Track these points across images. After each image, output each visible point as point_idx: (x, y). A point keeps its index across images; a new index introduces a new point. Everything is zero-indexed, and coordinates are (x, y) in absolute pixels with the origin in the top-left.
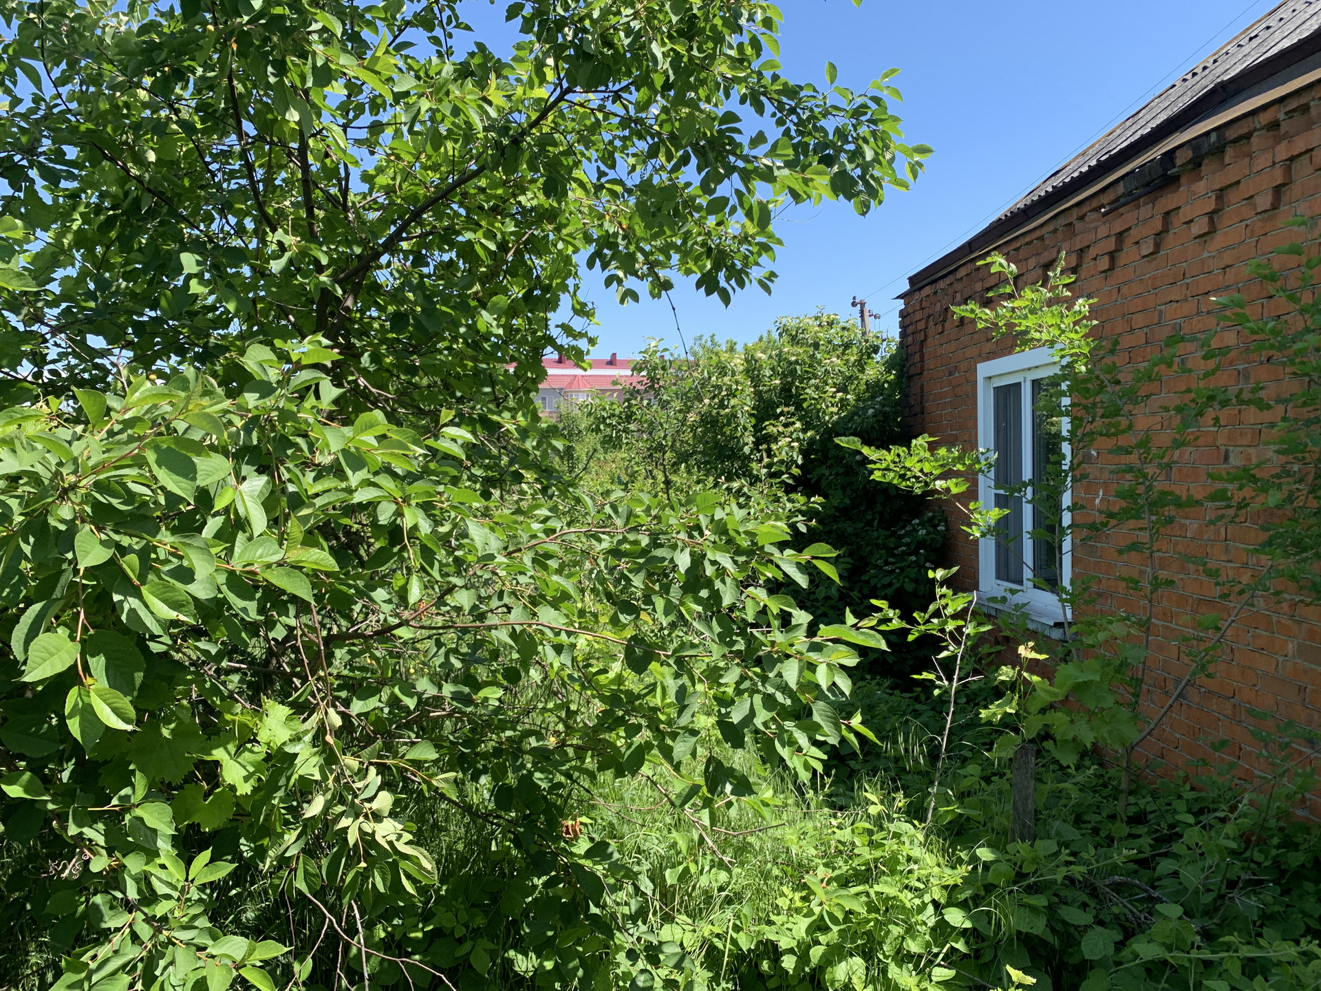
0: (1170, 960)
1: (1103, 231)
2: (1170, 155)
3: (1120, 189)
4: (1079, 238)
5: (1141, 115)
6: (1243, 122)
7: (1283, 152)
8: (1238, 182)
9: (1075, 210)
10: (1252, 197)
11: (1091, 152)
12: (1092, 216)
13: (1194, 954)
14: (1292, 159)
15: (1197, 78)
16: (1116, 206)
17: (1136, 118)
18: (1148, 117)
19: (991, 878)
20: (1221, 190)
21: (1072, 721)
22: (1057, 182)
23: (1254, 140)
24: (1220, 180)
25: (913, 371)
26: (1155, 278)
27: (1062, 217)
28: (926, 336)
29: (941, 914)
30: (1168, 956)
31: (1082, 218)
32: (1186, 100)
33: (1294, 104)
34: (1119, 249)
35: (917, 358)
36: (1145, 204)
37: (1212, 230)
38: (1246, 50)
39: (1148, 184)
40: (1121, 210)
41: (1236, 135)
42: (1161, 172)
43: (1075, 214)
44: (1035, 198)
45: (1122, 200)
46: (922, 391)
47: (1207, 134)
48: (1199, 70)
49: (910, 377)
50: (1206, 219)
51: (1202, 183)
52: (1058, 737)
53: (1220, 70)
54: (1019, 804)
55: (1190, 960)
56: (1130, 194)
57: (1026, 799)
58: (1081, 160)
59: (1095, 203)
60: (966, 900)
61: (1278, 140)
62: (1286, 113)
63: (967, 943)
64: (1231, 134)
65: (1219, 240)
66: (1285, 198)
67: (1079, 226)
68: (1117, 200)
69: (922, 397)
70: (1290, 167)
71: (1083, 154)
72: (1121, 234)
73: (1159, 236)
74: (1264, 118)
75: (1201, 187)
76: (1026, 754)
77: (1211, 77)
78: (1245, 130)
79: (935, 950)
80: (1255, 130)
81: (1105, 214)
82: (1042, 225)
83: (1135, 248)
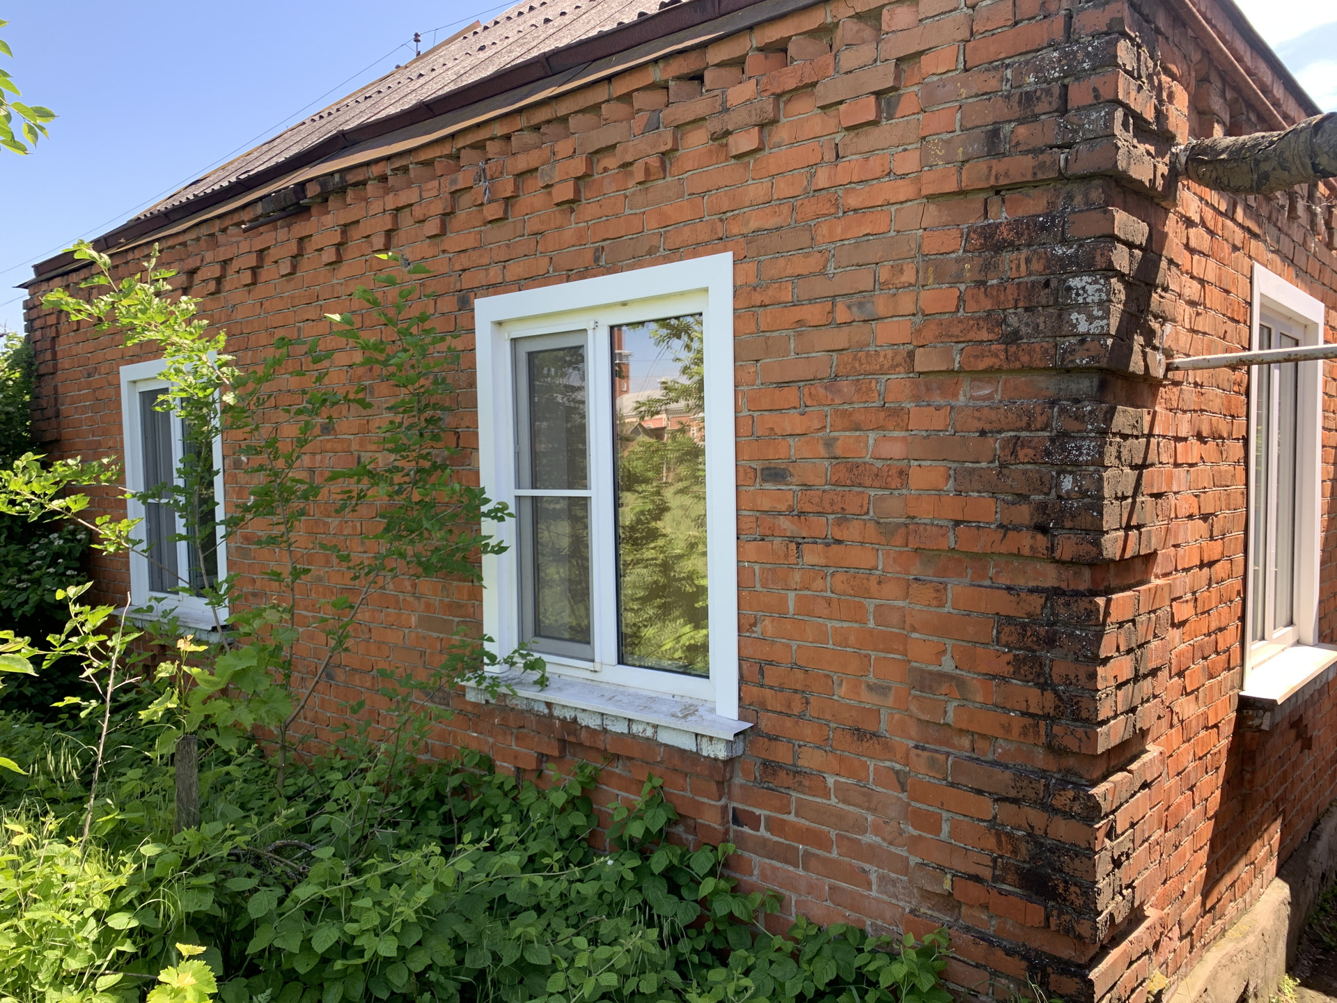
0: (326, 895)
1: (245, 246)
2: (302, 185)
3: (259, 209)
4: (222, 249)
5: (275, 143)
6: (359, 170)
7: (391, 202)
8: (358, 222)
9: (217, 222)
10: (368, 236)
11: (231, 168)
12: (232, 230)
13: (344, 884)
14: (398, 209)
15: (324, 121)
16: (256, 224)
17: (272, 145)
18: (283, 147)
19: (156, 872)
20: (345, 225)
21: (232, 708)
22: (199, 190)
23: (369, 187)
24: (345, 217)
25: (43, 370)
26: (293, 297)
27: (204, 226)
28: (57, 332)
29: (104, 923)
30: (323, 892)
31: (224, 230)
32: (314, 140)
33: (398, 163)
34: (259, 266)
35: (48, 356)
36: (282, 227)
37: (339, 261)
38: (362, 106)
39: (283, 209)
40: (261, 229)
41: (354, 180)
42: (295, 201)
43: (217, 225)
44: (177, 203)
45: (261, 220)
46: (56, 392)
47: (332, 174)
48: (325, 114)
49: (40, 377)
50: (333, 249)
51: (329, 217)
52: (220, 725)
53: (342, 119)
54: (183, 795)
55: (341, 890)
56: (268, 215)
57: (190, 787)
58: (222, 174)
59: (236, 218)
60: (131, 902)
61: (388, 191)
62: (392, 170)
63: (134, 943)
64: (351, 178)
65: (345, 270)
66: (394, 241)
67: (221, 238)
68: (256, 219)
69: (56, 399)
70: (396, 216)
71: (223, 168)
72: (261, 251)
73: (296, 258)
74: (376, 170)
75: (328, 220)
76: (189, 744)
77: (334, 124)
78: (361, 178)
79: (98, 962)
80: (369, 179)
81: (245, 231)
82: (184, 231)
83: (274, 266)
